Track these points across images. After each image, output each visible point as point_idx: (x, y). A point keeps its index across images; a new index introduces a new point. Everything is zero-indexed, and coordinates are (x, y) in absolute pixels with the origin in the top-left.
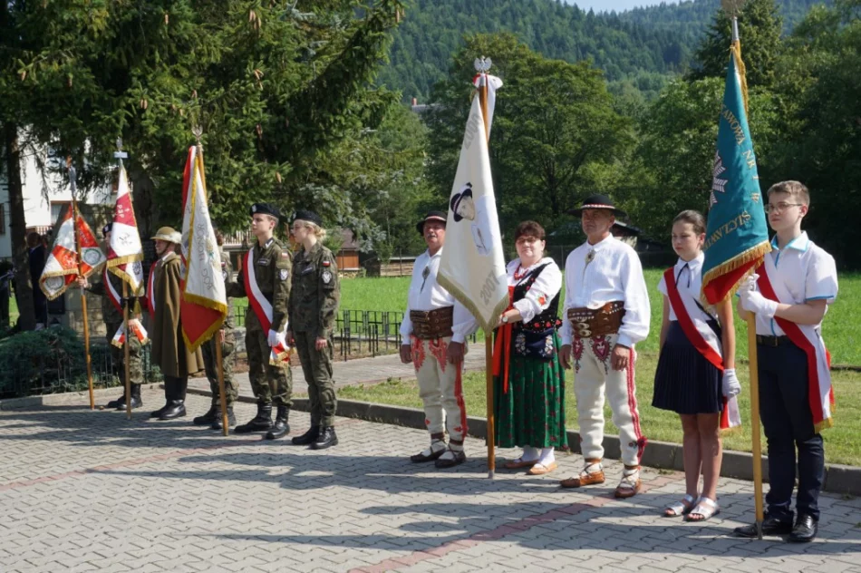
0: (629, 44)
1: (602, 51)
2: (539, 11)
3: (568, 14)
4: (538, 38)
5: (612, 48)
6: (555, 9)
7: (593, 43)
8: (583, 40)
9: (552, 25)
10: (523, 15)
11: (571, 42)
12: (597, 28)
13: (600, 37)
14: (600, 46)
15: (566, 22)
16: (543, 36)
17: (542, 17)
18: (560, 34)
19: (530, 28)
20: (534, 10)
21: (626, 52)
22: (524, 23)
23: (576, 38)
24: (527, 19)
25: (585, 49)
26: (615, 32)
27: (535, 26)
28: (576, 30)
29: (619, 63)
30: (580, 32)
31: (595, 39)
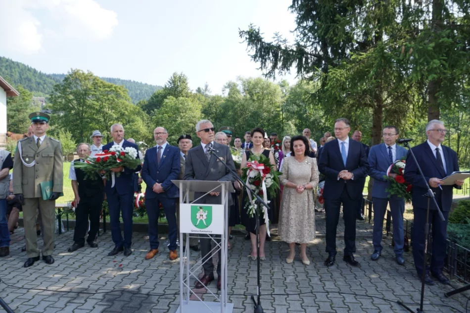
1: (45, 85)
2: (21, 68)
3: (32, 71)
4: (20, 77)
5: (48, 85)
6: (27, 69)
7: (42, 82)
8: (38, 80)
9: (26, 74)
10: (14, 68)
11: (33, 80)
12: (43, 77)
13: (45, 81)
14: (45, 83)
15: (31, 73)
16: (23, 77)
17: (22, 70)
18: (29, 77)
20: (19, 67)
23: (36, 79)
24: (16, 70)
25: (39, 84)
27: (20, 73)
28: (35, 77)
30: (37, 78)
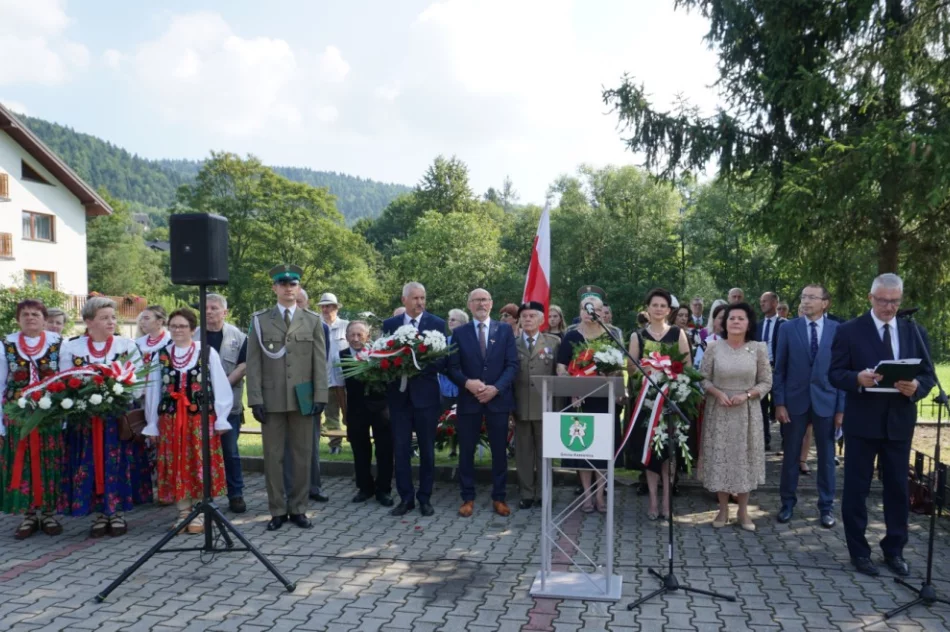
0: (169, 184)
1: (147, 186)
2: (93, 148)
3: (118, 154)
4: (93, 168)
5: (154, 184)
6: (107, 150)
7: (140, 179)
8: (132, 175)
9: (105, 161)
10: (80, 149)
11: (121, 176)
12: (143, 168)
13: (145, 176)
14: (146, 182)
15: (116, 160)
16: (98, 168)
17: (96, 153)
18: (113, 168)
19: (86, 159)
20: (89, 146)
21: (166, 189)
22: (81, 154)
23: (126, 173)
24: (83, 152)
25: (133, 183)
26: (157, 174)
27: (91, 160)
28: (125, 167)
29: (161, 197)
30: (129, 169)
31: (142, 176)
